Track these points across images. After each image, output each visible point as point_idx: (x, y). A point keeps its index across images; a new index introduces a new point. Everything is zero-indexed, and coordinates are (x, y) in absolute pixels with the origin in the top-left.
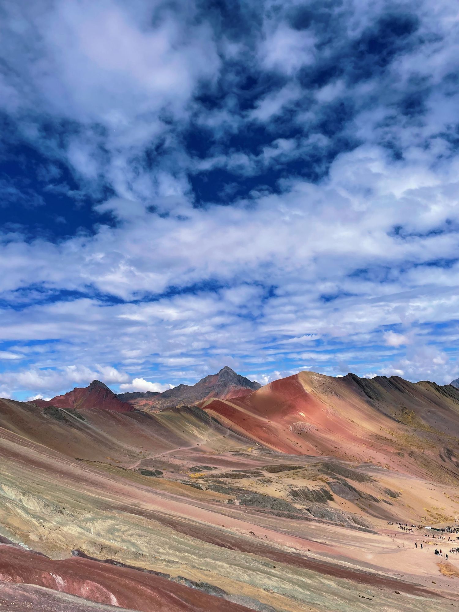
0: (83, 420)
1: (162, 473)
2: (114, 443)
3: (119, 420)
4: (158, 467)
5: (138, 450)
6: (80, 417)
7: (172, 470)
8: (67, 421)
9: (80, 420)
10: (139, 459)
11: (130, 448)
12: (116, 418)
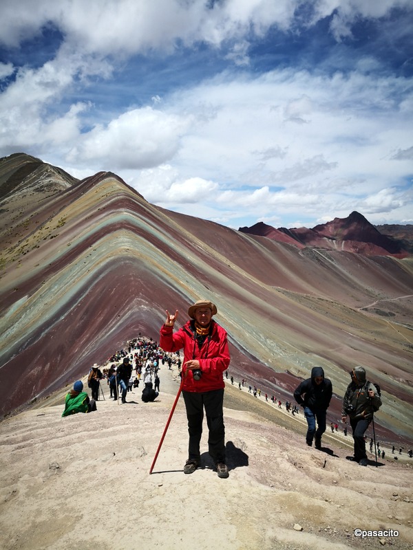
0: (333, 260)
1: (394, 315)
2: (356, 284)
3: (363, 263)
4: (392, 310)
5: (377, 292)
6: (330, 259)
7: (404, 313)
8: (319, 260)
9: (330, 261)
10: (376, 299)
11: (370, 289)
12: (361, 261)
